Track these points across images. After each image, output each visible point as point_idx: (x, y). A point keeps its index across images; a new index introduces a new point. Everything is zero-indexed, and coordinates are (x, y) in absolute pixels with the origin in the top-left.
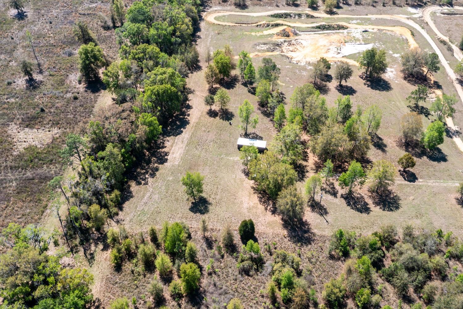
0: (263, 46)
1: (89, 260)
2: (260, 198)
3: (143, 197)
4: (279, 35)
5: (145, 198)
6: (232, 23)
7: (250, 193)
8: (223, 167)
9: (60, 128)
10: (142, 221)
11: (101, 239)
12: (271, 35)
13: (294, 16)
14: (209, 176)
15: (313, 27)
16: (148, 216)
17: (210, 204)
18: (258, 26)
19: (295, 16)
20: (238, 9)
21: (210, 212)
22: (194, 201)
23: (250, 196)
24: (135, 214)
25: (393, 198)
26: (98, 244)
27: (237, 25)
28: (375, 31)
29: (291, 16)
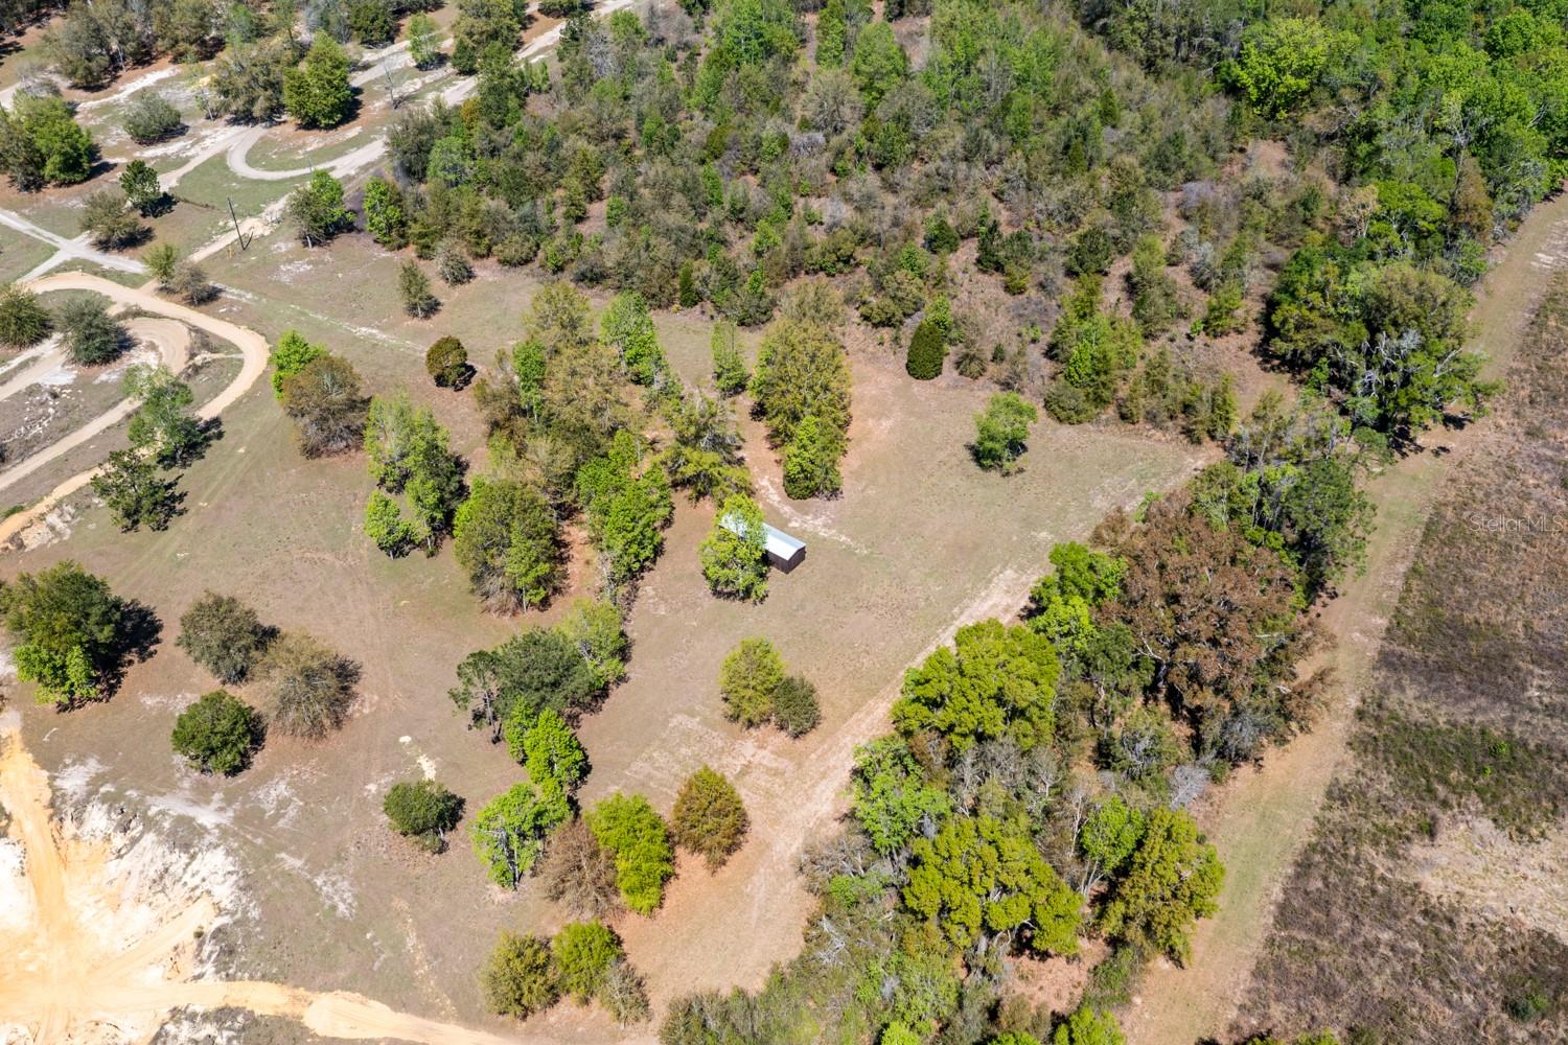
9: (1416, 888)
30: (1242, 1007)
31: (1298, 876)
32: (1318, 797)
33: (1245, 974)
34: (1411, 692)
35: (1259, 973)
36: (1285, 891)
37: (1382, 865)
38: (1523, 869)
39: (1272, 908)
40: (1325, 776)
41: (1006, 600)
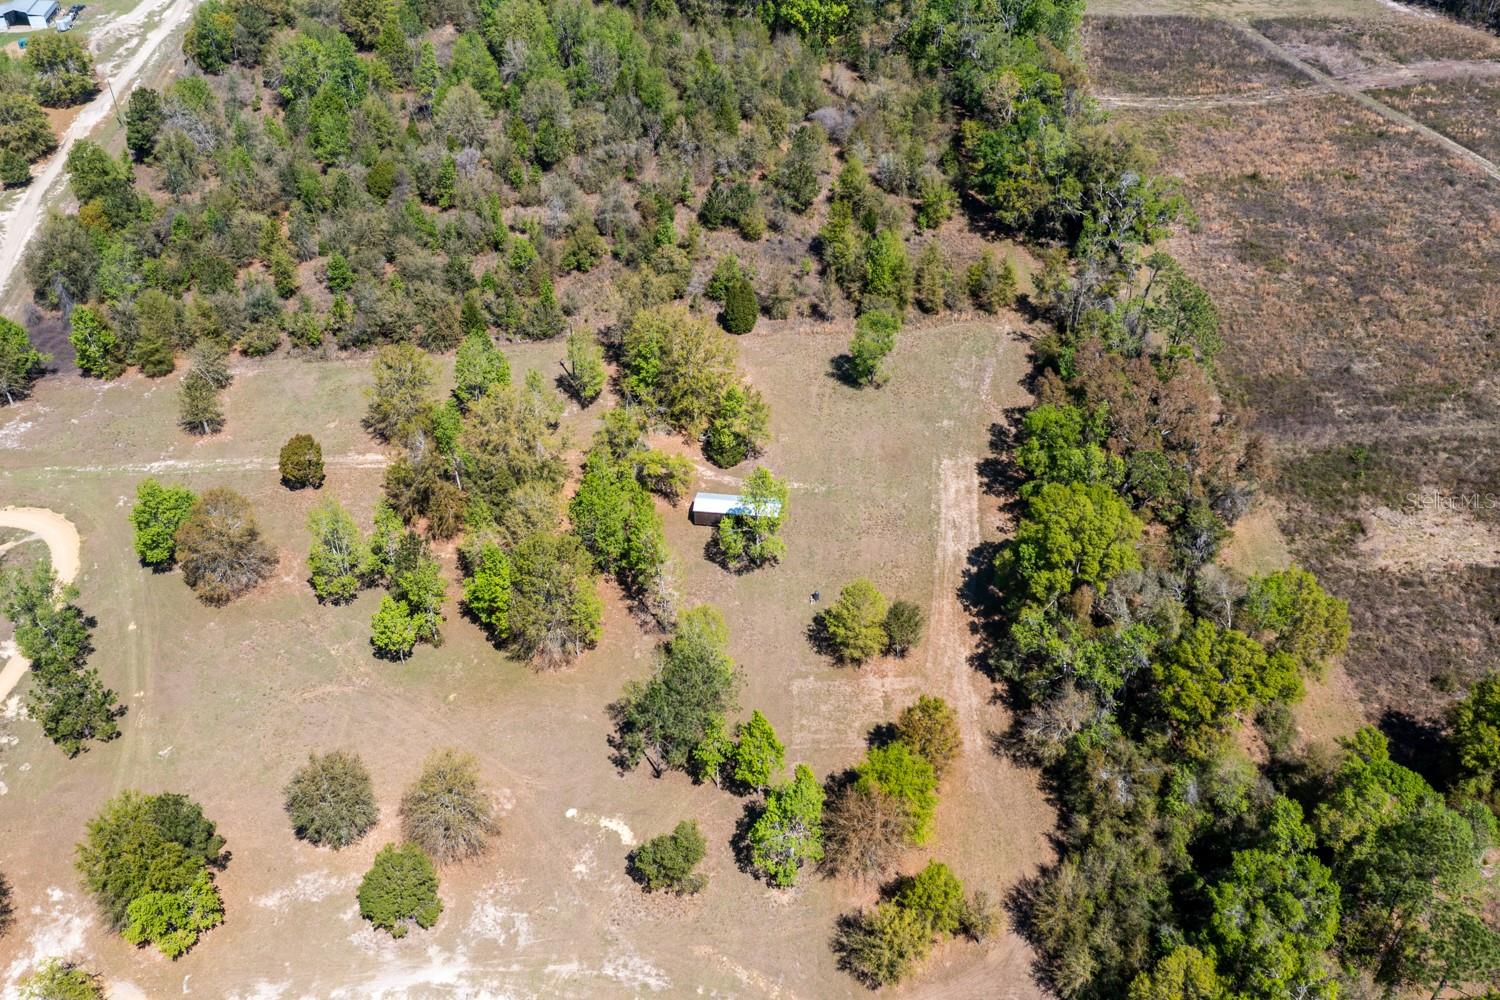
3: (995, 384)
17: (832, 375)
22: (869, 377)
30: (1361, 700)
32: (1278, 537)
34: (1272, 440)
35: (1350, 672)
37: (1352, 565)
38: (1427, 530)
40: (1271, 522)
41: (962, 484)
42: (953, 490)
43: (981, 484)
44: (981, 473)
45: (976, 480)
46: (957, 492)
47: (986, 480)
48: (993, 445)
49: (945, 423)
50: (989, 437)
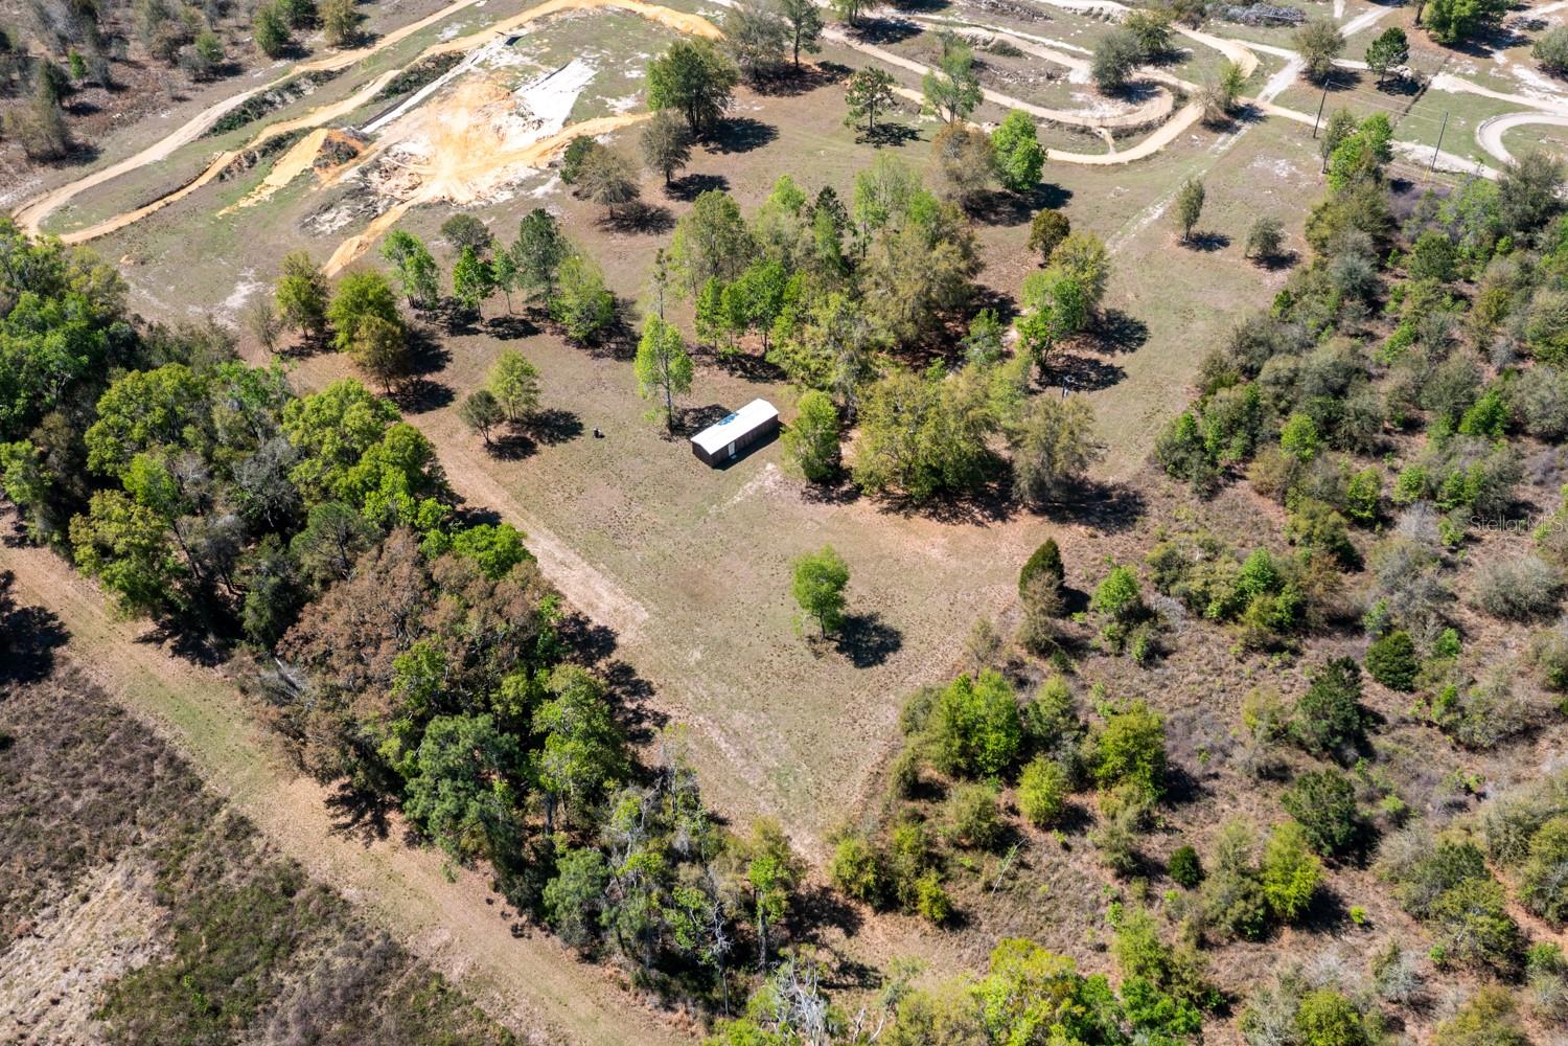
0: (327, 216)
1: (862, 985)
2: (933, 514)
3: (711, 747)
4: (327, 165)
5: (723, 745)
6: (123, 212)
7: (902, 526)
8: (756, 529)
9: (111, 860)
10: (814, 792)
11: (801, 922)
12: (304, 178)
13: (278, 99)
14: (764, 572)
15: (376, 99)
16: (804, 767)
17: (872, 618)
18: (221, 177)
19: (280, 95)
20: (72, 170)
21: (904, 631)
22: (835, 644)
23: (909, 532)
24: (768, 795)
25: (1110, 321)
26: (816, 937)
27: (155, 207)
28: (531, 28)
29: (271, 104)
30: (77, 671)
31: (172, 759)
32: (248, 810)
33: (101, 682)
34: (339, 963)
35: (97, 693)
36: (163, 742)
37: (150, 839)
38: (74, 973)
39: (151, 725)
40: (269, 825)
41: (604, 607)
42: (605, 594)
43: (588, 620)
44: (603, 630)
45: (597, 621)
46: (599, 597)
47: (590, 627)
48: (627, 671)
49: (698, 655)
50: (641, 674)
